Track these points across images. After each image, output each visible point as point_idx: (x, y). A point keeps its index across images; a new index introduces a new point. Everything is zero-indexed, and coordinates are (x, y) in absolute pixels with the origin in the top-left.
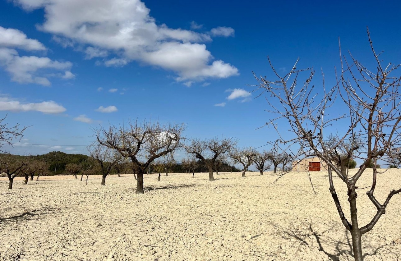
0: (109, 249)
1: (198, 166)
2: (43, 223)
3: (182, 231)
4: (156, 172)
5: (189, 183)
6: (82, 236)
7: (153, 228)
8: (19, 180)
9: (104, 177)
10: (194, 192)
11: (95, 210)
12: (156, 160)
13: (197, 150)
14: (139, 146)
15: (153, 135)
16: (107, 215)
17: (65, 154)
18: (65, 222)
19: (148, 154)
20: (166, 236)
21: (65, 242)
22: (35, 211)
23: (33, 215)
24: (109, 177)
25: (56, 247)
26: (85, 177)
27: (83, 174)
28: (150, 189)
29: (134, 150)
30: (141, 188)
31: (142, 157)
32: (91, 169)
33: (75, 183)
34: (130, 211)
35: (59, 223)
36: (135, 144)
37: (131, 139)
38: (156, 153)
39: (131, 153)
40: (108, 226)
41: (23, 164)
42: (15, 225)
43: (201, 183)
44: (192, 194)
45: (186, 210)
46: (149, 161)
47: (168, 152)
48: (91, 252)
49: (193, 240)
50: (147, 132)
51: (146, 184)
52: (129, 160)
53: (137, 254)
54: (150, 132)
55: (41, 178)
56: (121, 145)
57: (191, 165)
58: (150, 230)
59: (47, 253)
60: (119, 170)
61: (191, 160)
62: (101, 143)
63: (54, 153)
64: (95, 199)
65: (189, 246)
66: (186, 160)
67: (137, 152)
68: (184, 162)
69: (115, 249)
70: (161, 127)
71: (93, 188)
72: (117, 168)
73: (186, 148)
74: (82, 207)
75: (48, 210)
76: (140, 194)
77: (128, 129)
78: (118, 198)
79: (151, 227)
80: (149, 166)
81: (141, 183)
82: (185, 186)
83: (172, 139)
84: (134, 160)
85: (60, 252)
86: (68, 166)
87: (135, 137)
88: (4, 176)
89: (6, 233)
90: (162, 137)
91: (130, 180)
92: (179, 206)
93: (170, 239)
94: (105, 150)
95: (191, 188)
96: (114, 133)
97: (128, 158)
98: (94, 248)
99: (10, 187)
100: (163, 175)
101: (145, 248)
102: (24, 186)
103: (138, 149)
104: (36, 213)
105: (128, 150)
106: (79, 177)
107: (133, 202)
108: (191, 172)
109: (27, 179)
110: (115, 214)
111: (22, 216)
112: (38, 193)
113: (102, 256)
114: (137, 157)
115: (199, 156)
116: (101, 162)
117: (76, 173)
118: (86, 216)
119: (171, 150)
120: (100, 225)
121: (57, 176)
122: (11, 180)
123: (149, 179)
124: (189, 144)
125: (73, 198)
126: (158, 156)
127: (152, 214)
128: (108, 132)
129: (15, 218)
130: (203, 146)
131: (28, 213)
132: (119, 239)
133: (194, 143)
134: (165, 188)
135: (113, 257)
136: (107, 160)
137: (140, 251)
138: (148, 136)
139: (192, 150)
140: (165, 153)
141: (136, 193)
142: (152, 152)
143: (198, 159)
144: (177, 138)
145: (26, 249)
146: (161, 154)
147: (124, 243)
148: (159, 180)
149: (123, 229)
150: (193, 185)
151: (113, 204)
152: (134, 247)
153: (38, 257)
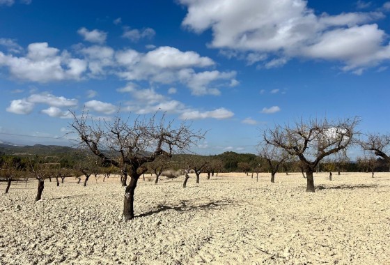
0: (285, 243)
1: (378, 164)
2: (225, 213)
3: (364, 235)
4: (326, 170)
5: (368, 183)
6: (258, 227)
7: (329, 229)
8: (203, 176)
9: (273, 175)
10: (375, 194)
11: (268, 206)
12: (325, 158)
13: (376, 147)
14: (306, 143)
15: (321, 132)
16: (279, 210)
17: (236, 154)
18: (243, 213)
19: (316, 152)
20: (346, 239)
21: (245, 232)
22: (218, 202)
23: (217, 205)
24: (277, 175)
25: (237, 235)
26: (255, 174)
27: (253, 172)
28: (321, 188)
29: (301, 147)
30: (311, 186)
31: (310, 155)
32: (261, 167)
33: (247, 180)
34: (302, 209)
35: (238, 214)
36: (302, 142)
37: (298, 136)
38: (325, 151)
39: (299, 152)
40: (282, 222)
41: (206, 163)
42: (204, 212)
43: (384, 184)
44: (374, 196)
45: (367, 213)
46: (318, 159)
47: (339, 149)
48: (268, 244)
49: (379, 246)
50: (314, 129)
51: (316, 182)
52: (297, 158)
53: (313, 253)
54: (317, 129)
55: (220, 174)
56: (288, 144)
57: (370, 164)
58: (326, 230)
59: (231, 238)
60: (287, 168)
61: (369, 158)
62: (268, 142)
63: (228, 153)
64: (267, 195)
65: (374, 252)
66: (363, 158)
67: (304, 149)
68: (359, 160)
69: (291, 244)
70: (329, 123)
71: (264, 185)
72: (284, 166)
73: (362, 144)
74: (255, 201)
75: (228, 202)
76: (311, 193)
77: (294, 127)
78: (289, 195)
79: (327, 227)
80: (318, 165)
81: (311, 182)
82: (363, 186)
83: (343, 135)
84: (302, 158)
85: (241, 239)
86: (240, 165)
87: (301, 135)
88: (192, 172)
89: (198, 218)
90: (331, 133)
91: (299, 178)
92: (358, 208)
93: (351, 242)
94: (272, 148)
95: (372, 189)
96: (280, 132)
97: (296, 156)
98: (271, 240)
99: (198, 182)
100: (335, 174)
101: (322, 248)
102: (207, 181)
103: (305, 147)
104: (218, 204)
105: (295, 148)
106: (250, 174)
107: (305, 200)
108: (370, 171)
109: (209, 175)
110: (287, 210)
111: (208, 205)
112: (219, 187)
113: (279, 249)
114: (305, 155)
115: (379, 153)
116: (269, 160)
117: (247, 170)
118: (260, 210)
119: (342, 147)
120: (273, 219)
121: (231, 173)
122: (198, 175)
123: (320, 178)
124: (365, 139)
125: (247, 193)
126: (328, 154)
127: (326, 213)
128: (274, 131)
129: (203, 207)
130: (383, 141)
131: (213, 203)
132: (293, 235)
133: (372, 138)
134: (339, 187)
135: (289, 252)
136: (274, 159)
137: (316, 250)
138: (315, 133)
139: (370, 146)
140: (336, 150)
141: (307, 191)
142: (320, 149)
143: (378, 157)
144: (349, 134)
145: (213, 233)
146: (331, 152)
147: (299, 240)
148: (331, 179)
149: (297, 226)
150: (374, 186)
151: (284, 201)
152: (309, 245)
153: (223, 242)
